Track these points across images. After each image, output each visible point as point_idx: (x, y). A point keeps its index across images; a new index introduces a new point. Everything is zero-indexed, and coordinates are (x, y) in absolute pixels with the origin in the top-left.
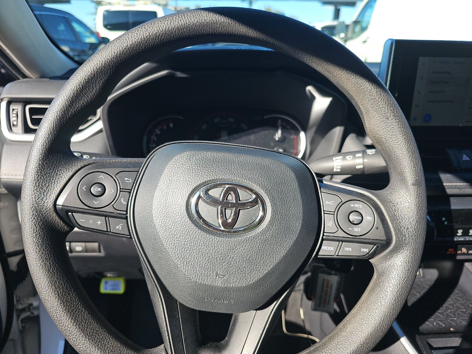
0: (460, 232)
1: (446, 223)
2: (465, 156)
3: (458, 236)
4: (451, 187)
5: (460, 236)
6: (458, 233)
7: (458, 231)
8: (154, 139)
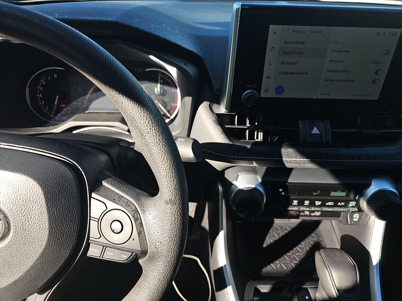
0: (295, 202)
1: (283, 193)
2: (315, 129)
3: (293, 205)
4: (290, 162)
5: (295, 205)
6: (293, 203)
7: (293, 201)
8: (40, 89)
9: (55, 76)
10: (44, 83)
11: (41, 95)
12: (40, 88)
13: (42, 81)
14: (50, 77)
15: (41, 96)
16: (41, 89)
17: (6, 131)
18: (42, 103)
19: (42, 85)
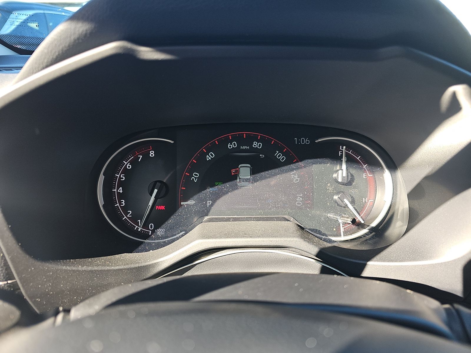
8: (120, 178)
9: (152, 154)
10: (129, 167)
11: (121, 188)
12: (120, 176)
13: (126, 163)
14: (141, 156)
15: (121, 191)
16: (123, 178)
17: (66, 266)
18: (120, 204)
19: (126, 171)
